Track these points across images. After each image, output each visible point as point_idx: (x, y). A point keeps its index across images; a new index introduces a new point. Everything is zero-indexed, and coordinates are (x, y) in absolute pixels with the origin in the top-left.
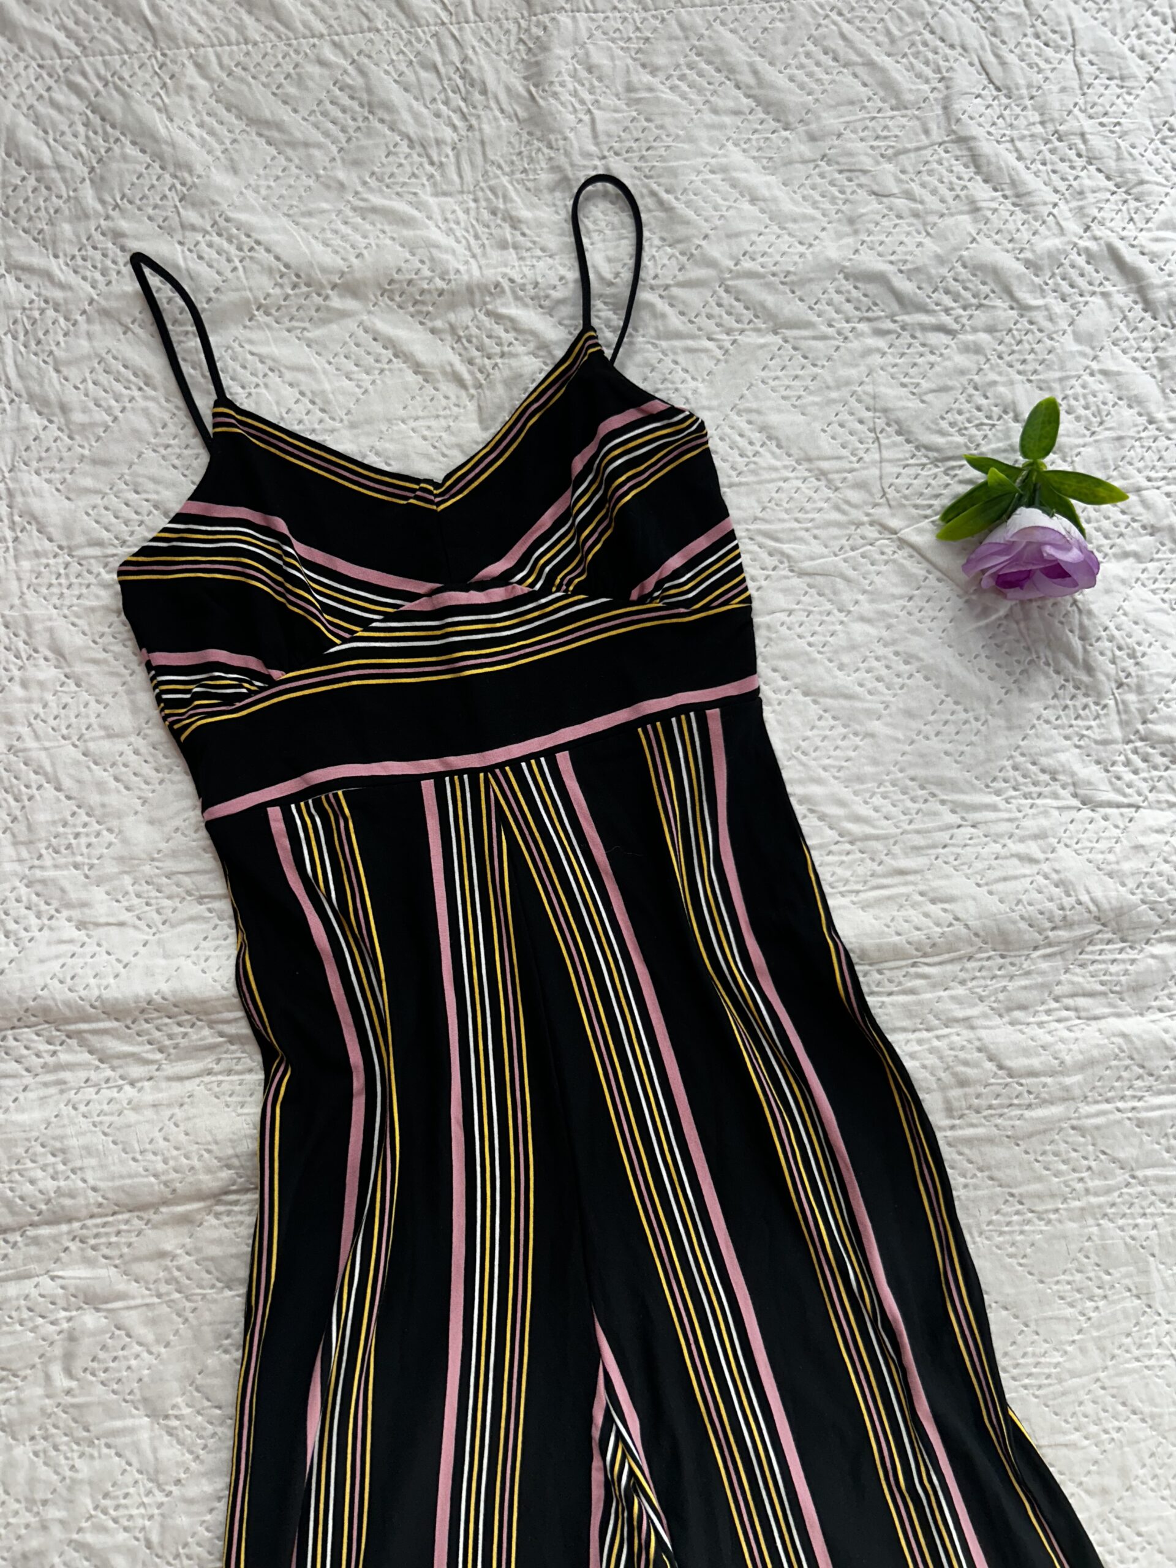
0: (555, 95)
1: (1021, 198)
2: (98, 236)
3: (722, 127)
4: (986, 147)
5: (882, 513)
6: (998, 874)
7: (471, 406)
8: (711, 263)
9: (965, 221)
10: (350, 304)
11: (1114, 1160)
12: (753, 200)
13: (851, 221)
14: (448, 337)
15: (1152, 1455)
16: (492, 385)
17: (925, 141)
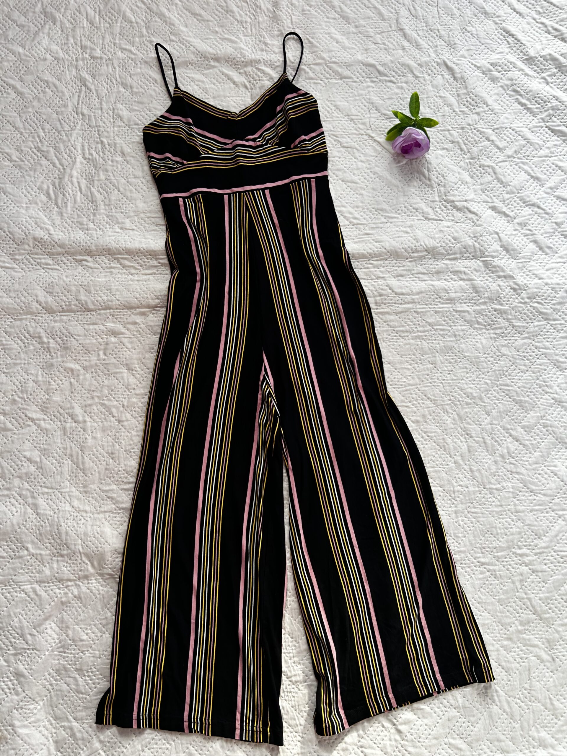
0: (281, 11)
1: (418, 46)
2: (146, 42)
3: (329, 22)
4: (408, 32)
5: (370, 132)
6: (397, 235)
7: (249, 94)
8: (323, 59)
9: (401, 52)
10: (216, 64)
11: (427, 322)
12: (337, 42)
13: (366, 50)
14: (244, 75)
15: (434, 412)
16: (255, 89)
17: (390, 29)
